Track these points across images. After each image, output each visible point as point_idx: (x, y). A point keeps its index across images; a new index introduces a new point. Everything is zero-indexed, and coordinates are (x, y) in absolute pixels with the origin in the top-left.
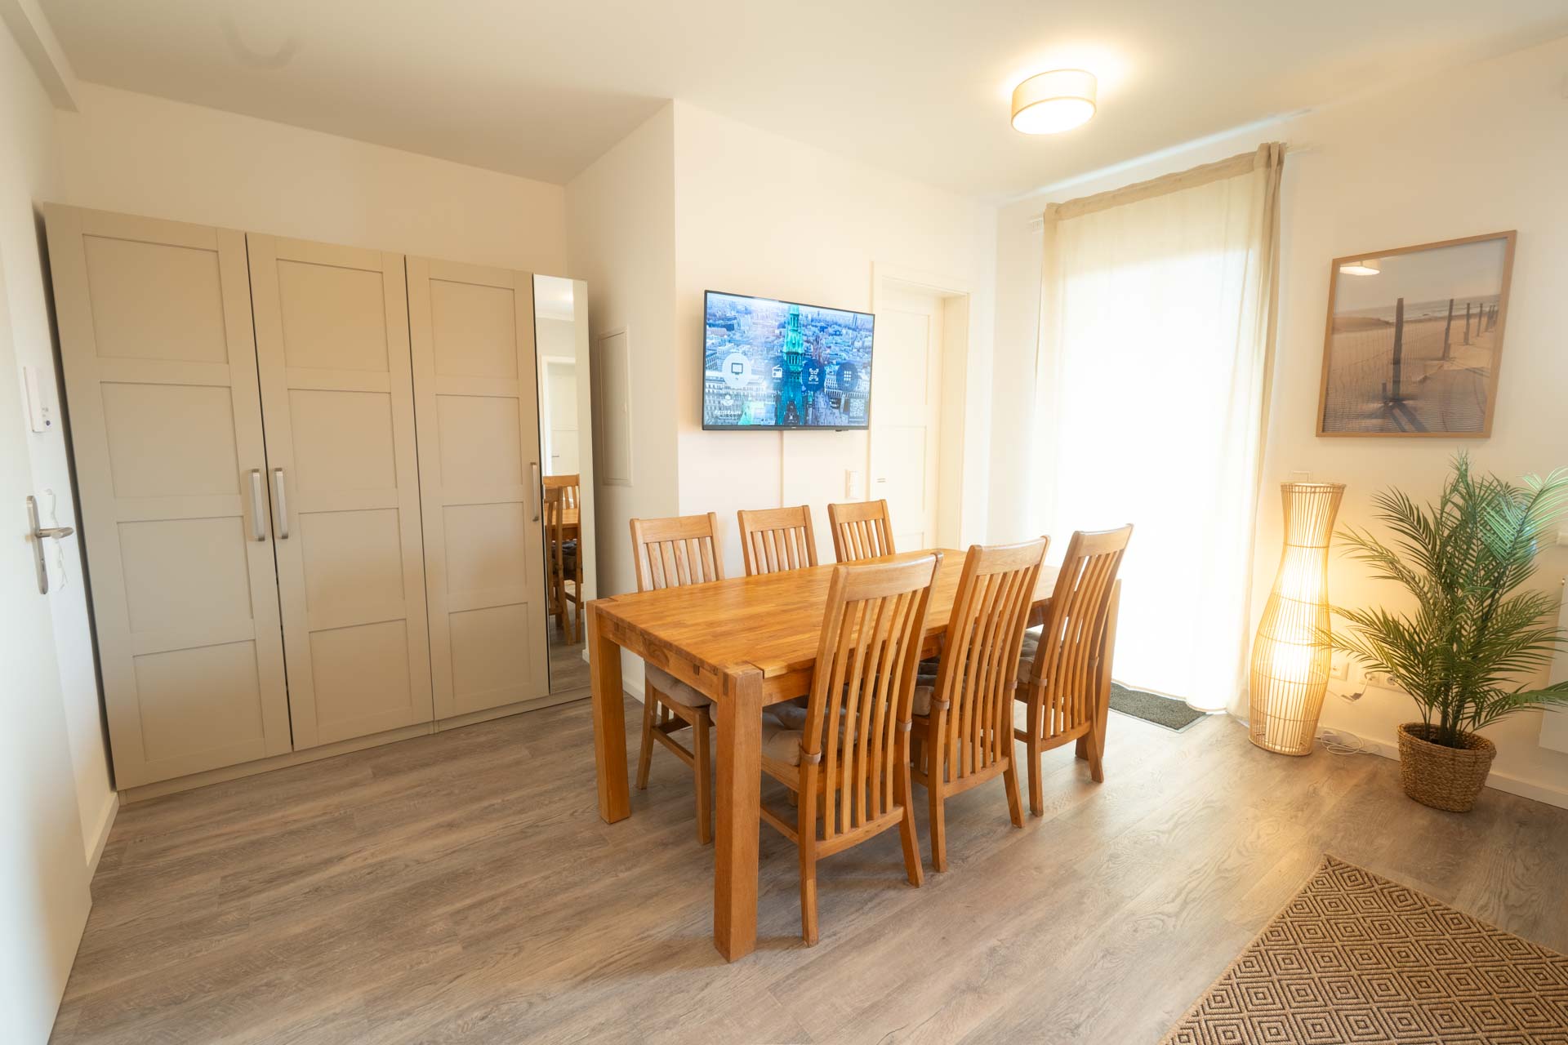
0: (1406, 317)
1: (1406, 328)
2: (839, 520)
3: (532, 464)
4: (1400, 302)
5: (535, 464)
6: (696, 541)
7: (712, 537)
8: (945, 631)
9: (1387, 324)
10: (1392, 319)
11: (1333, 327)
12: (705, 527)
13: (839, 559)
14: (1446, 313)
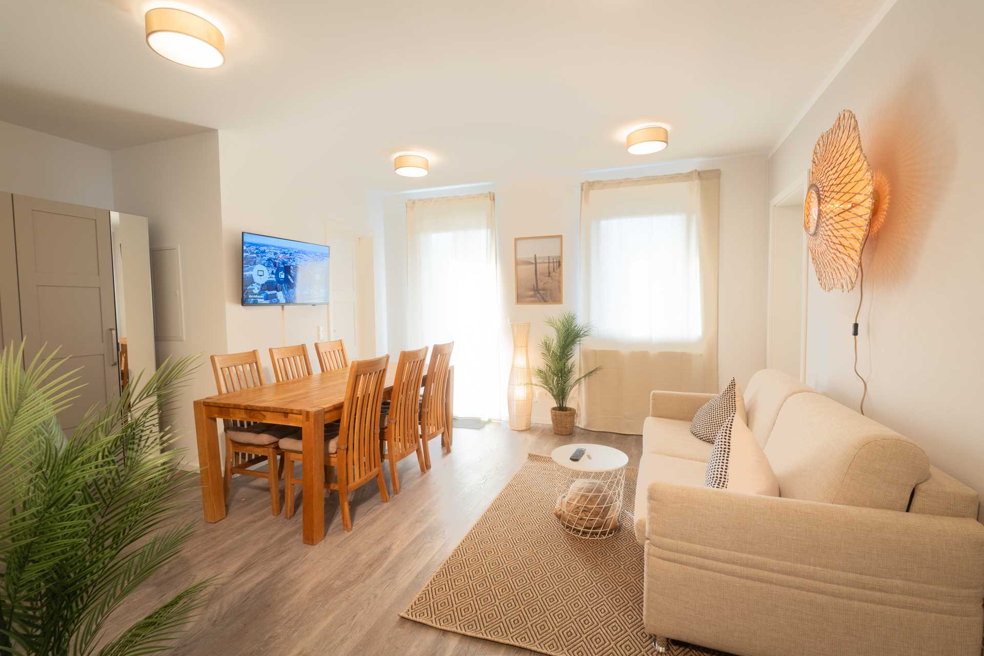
0: (537, 261)
1: (538, 265)
2: (321, 350)
3: (111, 329)
4: (535, 255)
5: (113, 329)
6: (248, 365)
7: (256, 363)
8: (392, 389)
9: (532, 263)
10: (534, 262)
11: (517, 263)
12: (252, 358)
13: (323, 371)
14: (548, 261)
